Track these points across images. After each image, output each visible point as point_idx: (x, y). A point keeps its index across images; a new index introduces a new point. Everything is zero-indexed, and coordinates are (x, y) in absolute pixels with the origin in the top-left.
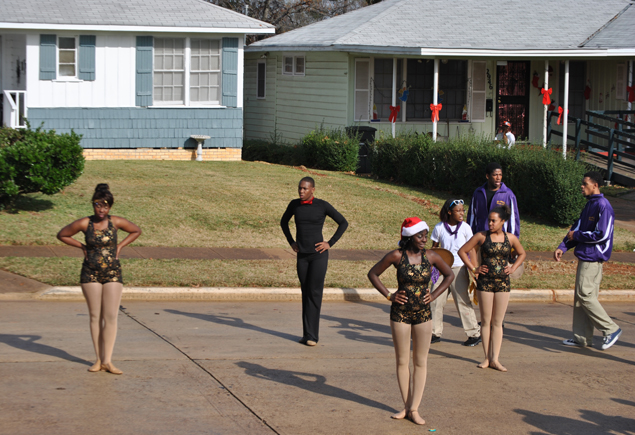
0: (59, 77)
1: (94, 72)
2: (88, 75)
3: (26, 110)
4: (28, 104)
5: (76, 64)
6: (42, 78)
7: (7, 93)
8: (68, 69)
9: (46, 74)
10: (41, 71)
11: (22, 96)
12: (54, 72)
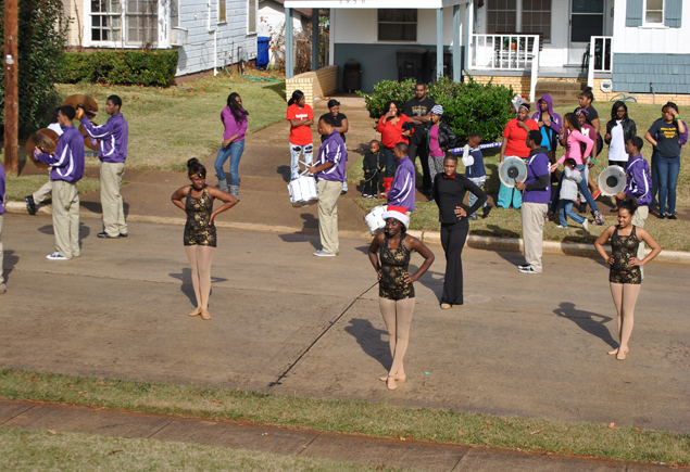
0: (645, 23)
1: (680, 19)
2: (675, 22)
3: (612, 55)
4: (614, 49)
5: (663, 11)
6: (627, 26)
7: (593, 38)
8: (654, 15)
9: (633, 21)
10: (627, 18)
11: (608, 41)
12: (641, 19)
